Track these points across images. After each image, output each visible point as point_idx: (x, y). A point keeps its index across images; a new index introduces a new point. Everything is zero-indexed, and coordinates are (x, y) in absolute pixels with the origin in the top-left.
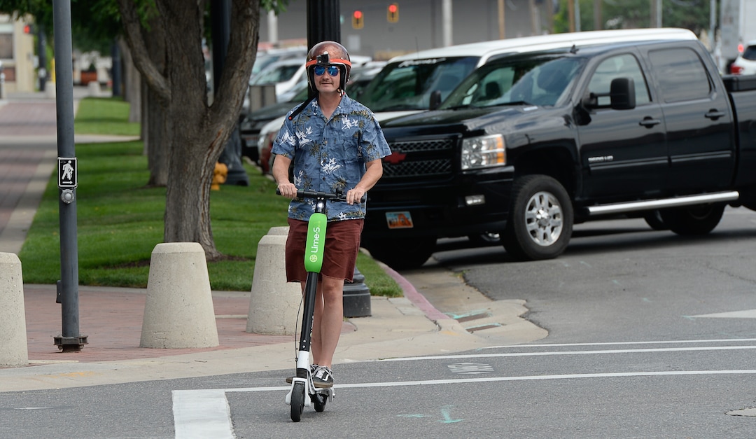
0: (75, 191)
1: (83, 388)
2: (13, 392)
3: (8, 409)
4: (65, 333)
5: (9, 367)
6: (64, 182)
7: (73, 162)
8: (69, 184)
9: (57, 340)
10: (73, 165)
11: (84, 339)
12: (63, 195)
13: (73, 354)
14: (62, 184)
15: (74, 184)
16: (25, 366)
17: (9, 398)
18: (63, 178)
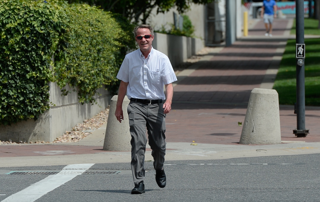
0: (304, 60)
1: (309, 155)
2: (275, 156)
3: (274, 164)
4: (298, 128)
5: (272, 144)
6: (299, 56)
7: (303, 46)
8: (301, 57)
9: (295, 132)
10: (303, 47)
11: (307, 131)
12: (298, 62)
13: (302, 138)
14: (298, 56)
15: (303, 56)
16: (280, 143)
17: (274, 159)
18: (298, 54)
